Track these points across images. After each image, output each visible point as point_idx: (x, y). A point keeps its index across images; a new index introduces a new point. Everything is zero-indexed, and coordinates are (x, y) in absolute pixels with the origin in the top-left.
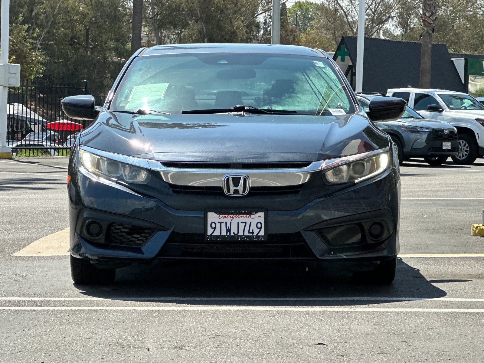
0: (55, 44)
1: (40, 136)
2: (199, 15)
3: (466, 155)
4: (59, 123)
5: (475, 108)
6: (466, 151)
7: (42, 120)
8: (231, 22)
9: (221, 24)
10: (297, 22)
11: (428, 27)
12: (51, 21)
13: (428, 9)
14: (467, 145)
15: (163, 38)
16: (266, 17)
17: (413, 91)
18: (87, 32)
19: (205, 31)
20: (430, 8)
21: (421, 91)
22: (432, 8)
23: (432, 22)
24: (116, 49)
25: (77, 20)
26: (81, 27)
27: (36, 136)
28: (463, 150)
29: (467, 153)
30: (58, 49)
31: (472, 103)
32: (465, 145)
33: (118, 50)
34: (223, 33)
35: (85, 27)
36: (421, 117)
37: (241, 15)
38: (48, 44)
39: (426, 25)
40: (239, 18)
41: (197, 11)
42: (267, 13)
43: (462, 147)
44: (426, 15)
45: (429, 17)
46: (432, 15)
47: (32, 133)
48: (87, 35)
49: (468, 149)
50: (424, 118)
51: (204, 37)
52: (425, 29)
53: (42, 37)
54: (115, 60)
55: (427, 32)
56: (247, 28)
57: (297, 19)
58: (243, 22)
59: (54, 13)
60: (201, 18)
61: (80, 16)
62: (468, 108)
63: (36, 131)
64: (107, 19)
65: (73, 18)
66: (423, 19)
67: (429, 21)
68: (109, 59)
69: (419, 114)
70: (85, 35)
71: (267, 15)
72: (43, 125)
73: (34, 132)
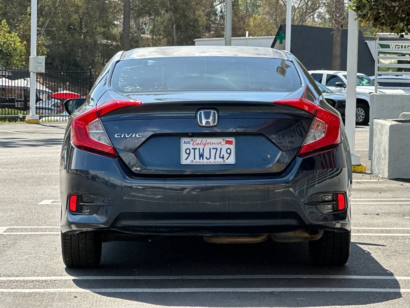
0: (56, 30)
1: (47, 103)
2: (169, 6)
3: (362, 118)
4: (60, 93)
5: (371, 85)
6: (363, 116)
7: (48, 91)
8: (194, 12)
9: (186, 13)
10: (247, 9)
11: (338, 24)
12: (53, 12)
13: (338, 11)
14: (363, 111)
15: (141, 24)
16: (222, 7)
17: (325, 73)
18: (81, 20)
19: (173, 18)
20: (340, 11)
21: (332, 72)
22: (341, 10)
23: (341, 21)
24: (104, 34)
25: (73, 11)
26: (76, 16)
27: (44, 103)
28: (360, 115)
29: (364, 117)
30: (58, 34)
31: (368, 81)
32: (362, 111)
33: (105, 34)
34: (188, 20)
35: (79, 16)
36: (330, 92)
37: (202, 6)
38: (50, 30)
39: (336, 23)
40: (200, 8)
41: (167, 3)
42: (222, 4)
43: (360, 113)
44: (336, 16)
45: (339, 17)
46: (341, 16)
47: (41, 101)
48: (81, 22)
49: (364, 114)
50: (332, 92)
51: (173, 23)
52: (336, 26)
53: (46, 25)
54: (103, 42)
55: (338, 28)
56: (207, 16)
57: (247, 7)
58: (203, 11)
59: (56, 6)
60: (171, 9)
61: (75, 7)
62: (364, 85)
63: (44, 100)
64: (97, 10)
65: (70, 9)
66: (335, 18)
67: (339, 20)
68: (99, 42)
69: (329, 89)
70: (79, 22)
71: (222, 5)
72: (49, 95)
73: (42, 100)
